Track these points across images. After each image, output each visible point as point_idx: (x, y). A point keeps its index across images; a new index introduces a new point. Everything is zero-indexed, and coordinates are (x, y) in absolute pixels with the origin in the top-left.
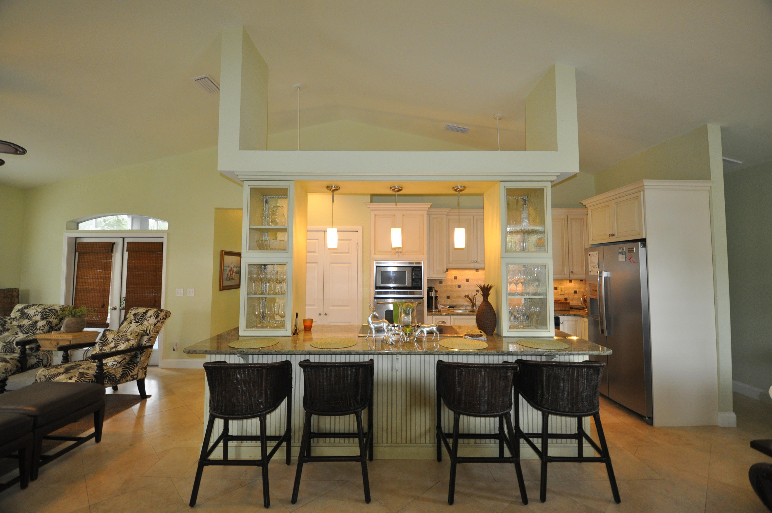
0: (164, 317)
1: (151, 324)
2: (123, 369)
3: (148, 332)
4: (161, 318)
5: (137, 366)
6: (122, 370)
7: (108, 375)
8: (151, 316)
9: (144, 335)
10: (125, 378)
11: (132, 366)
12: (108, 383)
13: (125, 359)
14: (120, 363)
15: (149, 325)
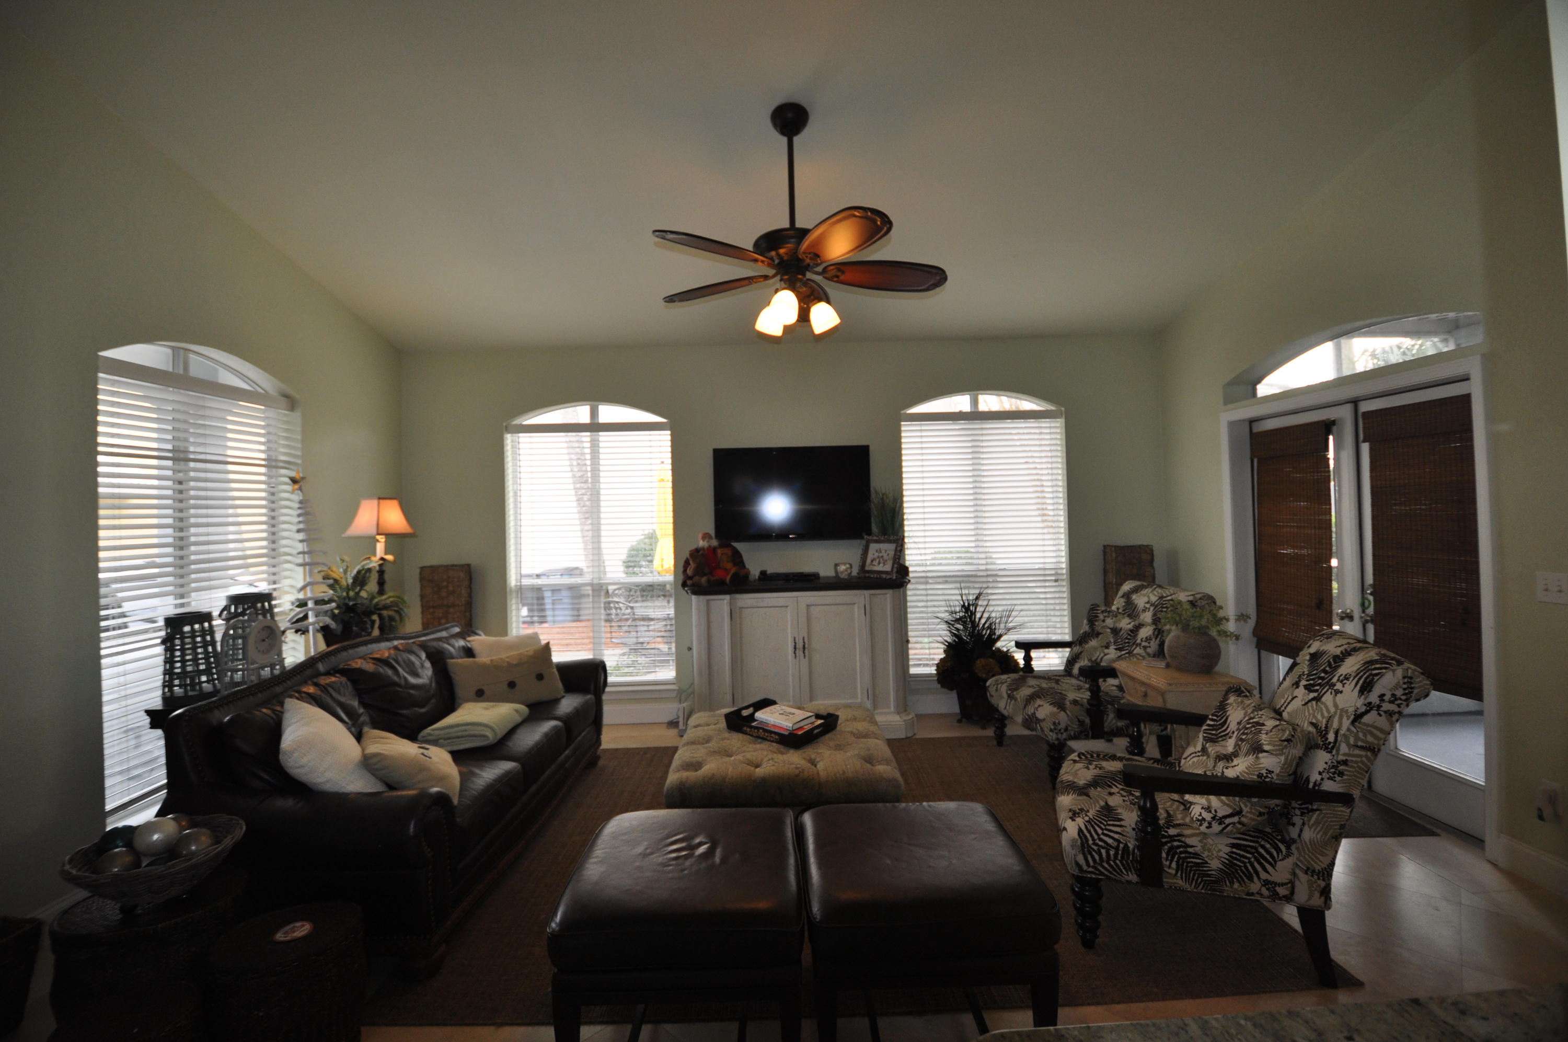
0: (1399, 693)
1: (1342, 710)
2: (1233, 846)
3: (1331, 737)
4: (1383, 695)
5: (1289, 855)
6: (1228, 849)
7: (1179, 847)
8: (1347, 679)
9: (1317, 747)
10: (1239, 882)
11: (1268, 846)
12: (1179, 874)
13: (1239, 813)
14: (1221, 821)
15: (1335, 713)
